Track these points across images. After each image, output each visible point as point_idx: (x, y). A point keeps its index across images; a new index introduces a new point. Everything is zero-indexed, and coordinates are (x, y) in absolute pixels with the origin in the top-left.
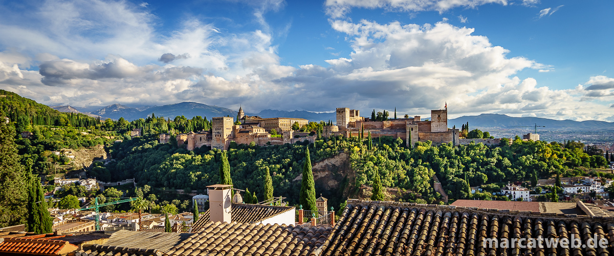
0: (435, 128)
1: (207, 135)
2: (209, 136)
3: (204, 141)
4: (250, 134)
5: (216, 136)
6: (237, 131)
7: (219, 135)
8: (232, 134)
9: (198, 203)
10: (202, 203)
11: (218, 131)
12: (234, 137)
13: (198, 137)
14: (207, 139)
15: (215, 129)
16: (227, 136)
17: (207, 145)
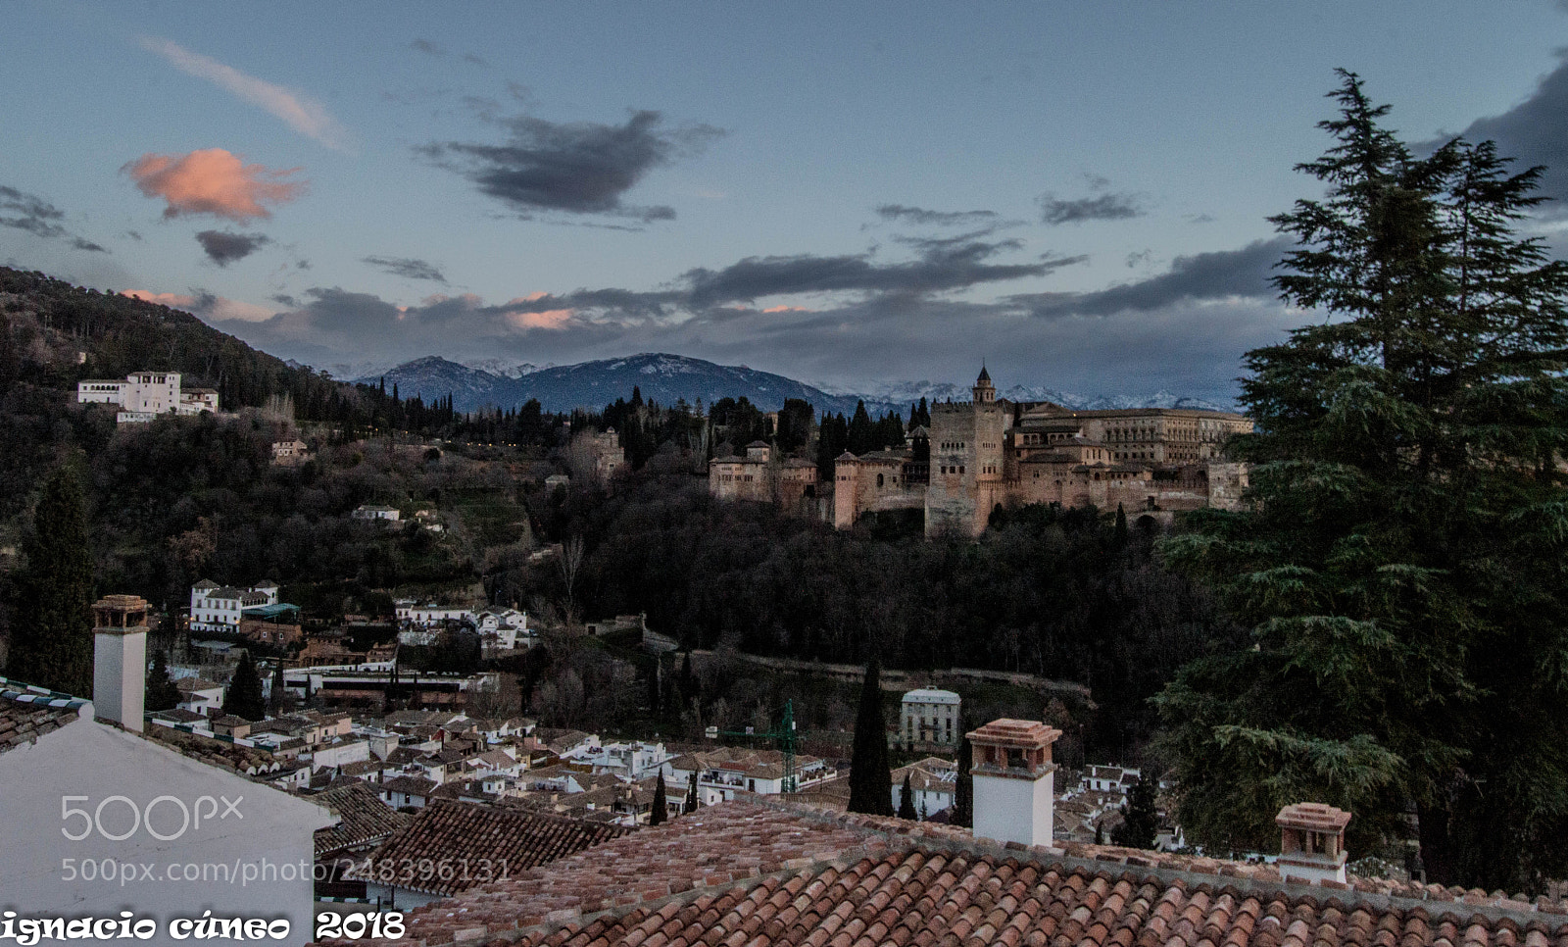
1: (905, 467)
2: (917, 473)
3: (892, 487)
4: (1074, 466)
5: (943, 470)
6: (1019, 455)
7: (957, 468)
8: (999, 463)
9: (923, 720)
10: (936, 721)
11: (955, 452)
12: (1008, 477)
13: (871, 472)
14: (904, 481)
15: (940, 446)
16: (984, 472)
17: (902, 501)
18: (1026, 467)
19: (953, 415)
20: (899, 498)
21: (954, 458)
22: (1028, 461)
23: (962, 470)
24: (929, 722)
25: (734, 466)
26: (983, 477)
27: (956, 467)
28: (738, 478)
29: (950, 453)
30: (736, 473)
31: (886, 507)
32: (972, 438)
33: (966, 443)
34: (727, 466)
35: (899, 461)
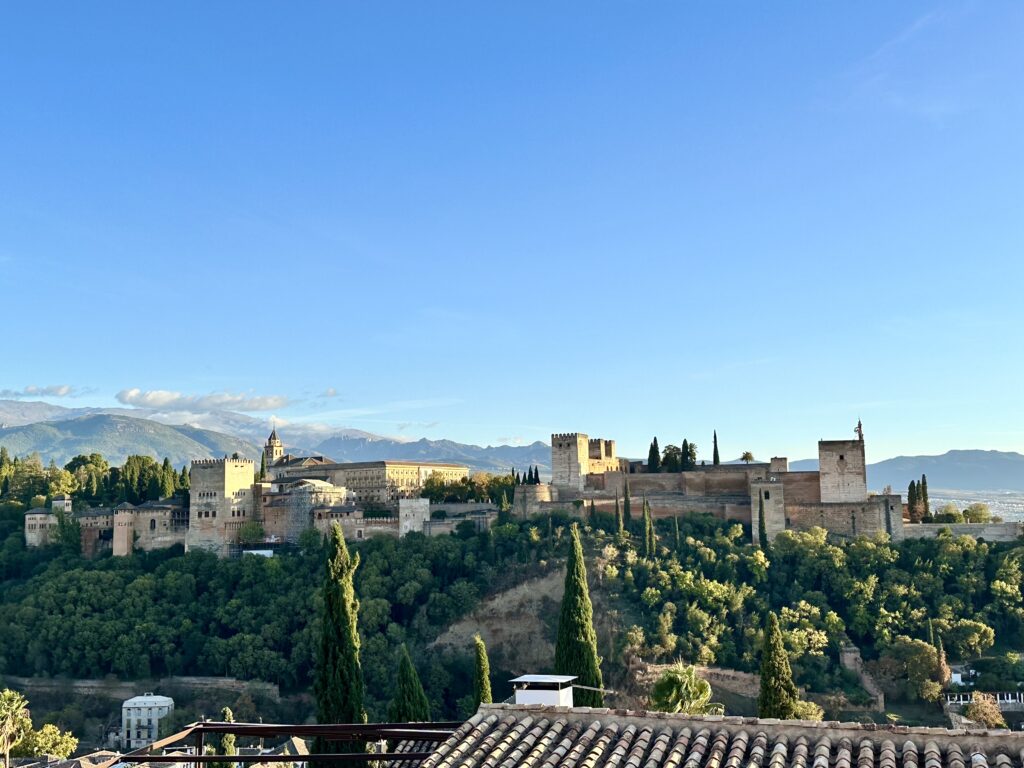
0: (831, 490)
1: (173, 513)
2: (181, 519)
3: (163, 530)
5: (200, 515)
6: (265, 500)
7: (210, 514)
8: (249, 508)
9: (139, 721)
10: (150, 721)
11: (209, 500)
12: (256, 517)
13: (146, 516)
14: (172, 525)
15: (198, 495)
16: (233, 515)
17: (170, 541)
18: (270, 509)
19: (208, 470)
20: (168, 539)
21: (208, 505)
22: (270, 505)
23: (214, 514)
24: (145, 723)
25: (38, 516)
26: (231, 519)
27: (208, 512)
28: (42, 526)
29: (205, 501)
30: (42, 522)
31: (157, 546)
32: (223, 488)
33: (217, 492)
34: (33, 516)
35: (169, 509)
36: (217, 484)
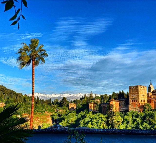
1: (125, 101)
2: (127, 102)
3: (122, 106)
5: (132, 101)
8: (146, 100)
11: (134, 97)
13: (118, 103)
14: (125, 105)
15: (131, 95)
16: (142, 101)
17: (125, 109)
19: (134, 89)
20: (124, 109)
21: (134, 98)
22: (152, 99)
23: (136, 101)
32: (138, 93)
33: (137, 95)
34: (91, 104)
35: (124, 100)
36: (137, 92)
